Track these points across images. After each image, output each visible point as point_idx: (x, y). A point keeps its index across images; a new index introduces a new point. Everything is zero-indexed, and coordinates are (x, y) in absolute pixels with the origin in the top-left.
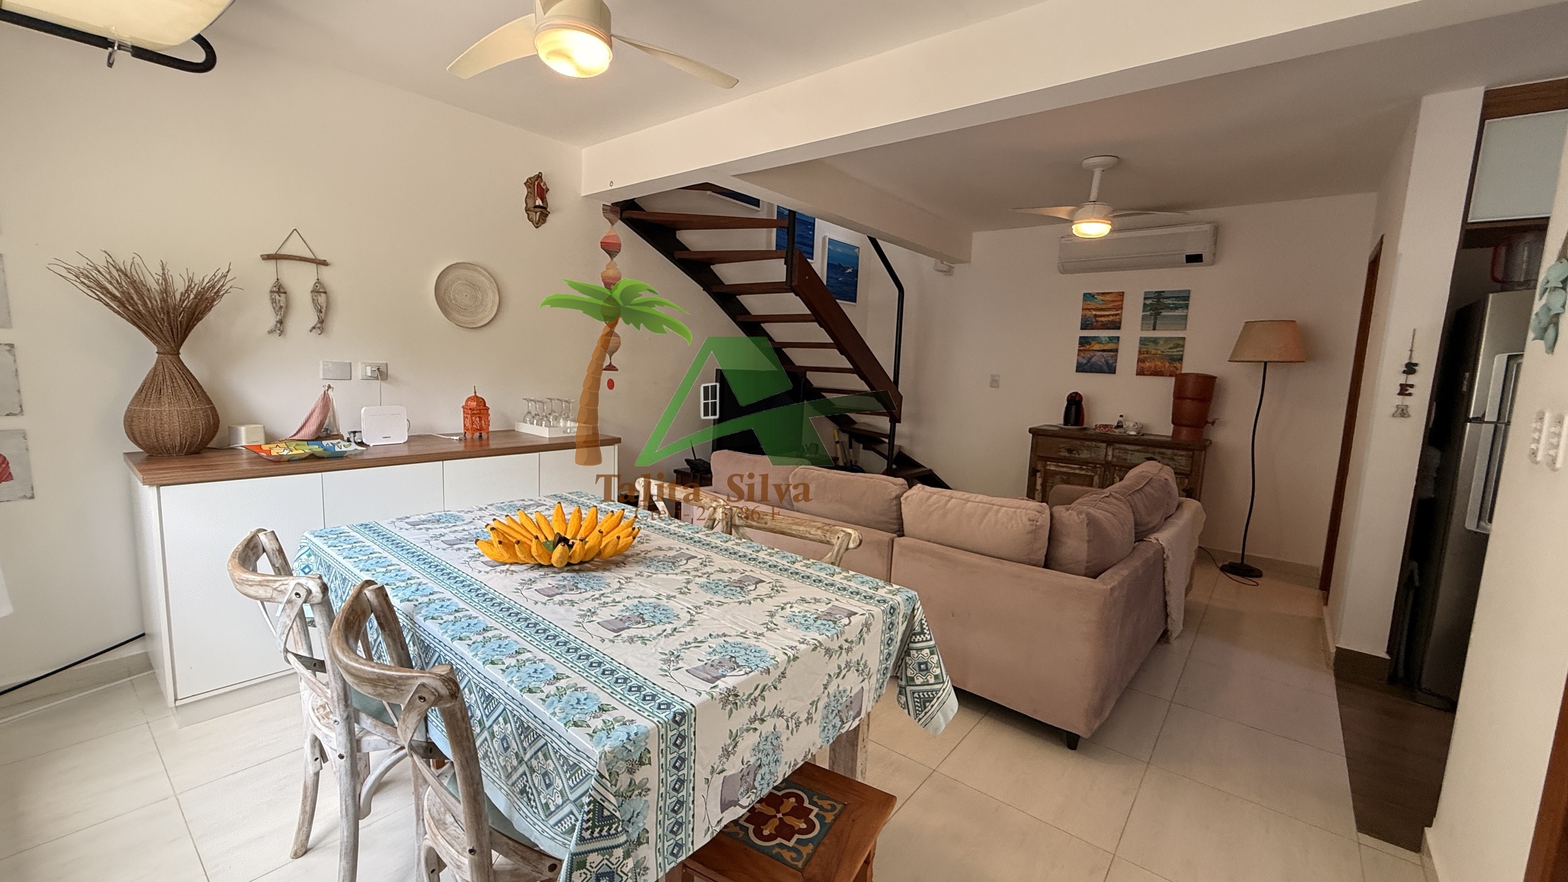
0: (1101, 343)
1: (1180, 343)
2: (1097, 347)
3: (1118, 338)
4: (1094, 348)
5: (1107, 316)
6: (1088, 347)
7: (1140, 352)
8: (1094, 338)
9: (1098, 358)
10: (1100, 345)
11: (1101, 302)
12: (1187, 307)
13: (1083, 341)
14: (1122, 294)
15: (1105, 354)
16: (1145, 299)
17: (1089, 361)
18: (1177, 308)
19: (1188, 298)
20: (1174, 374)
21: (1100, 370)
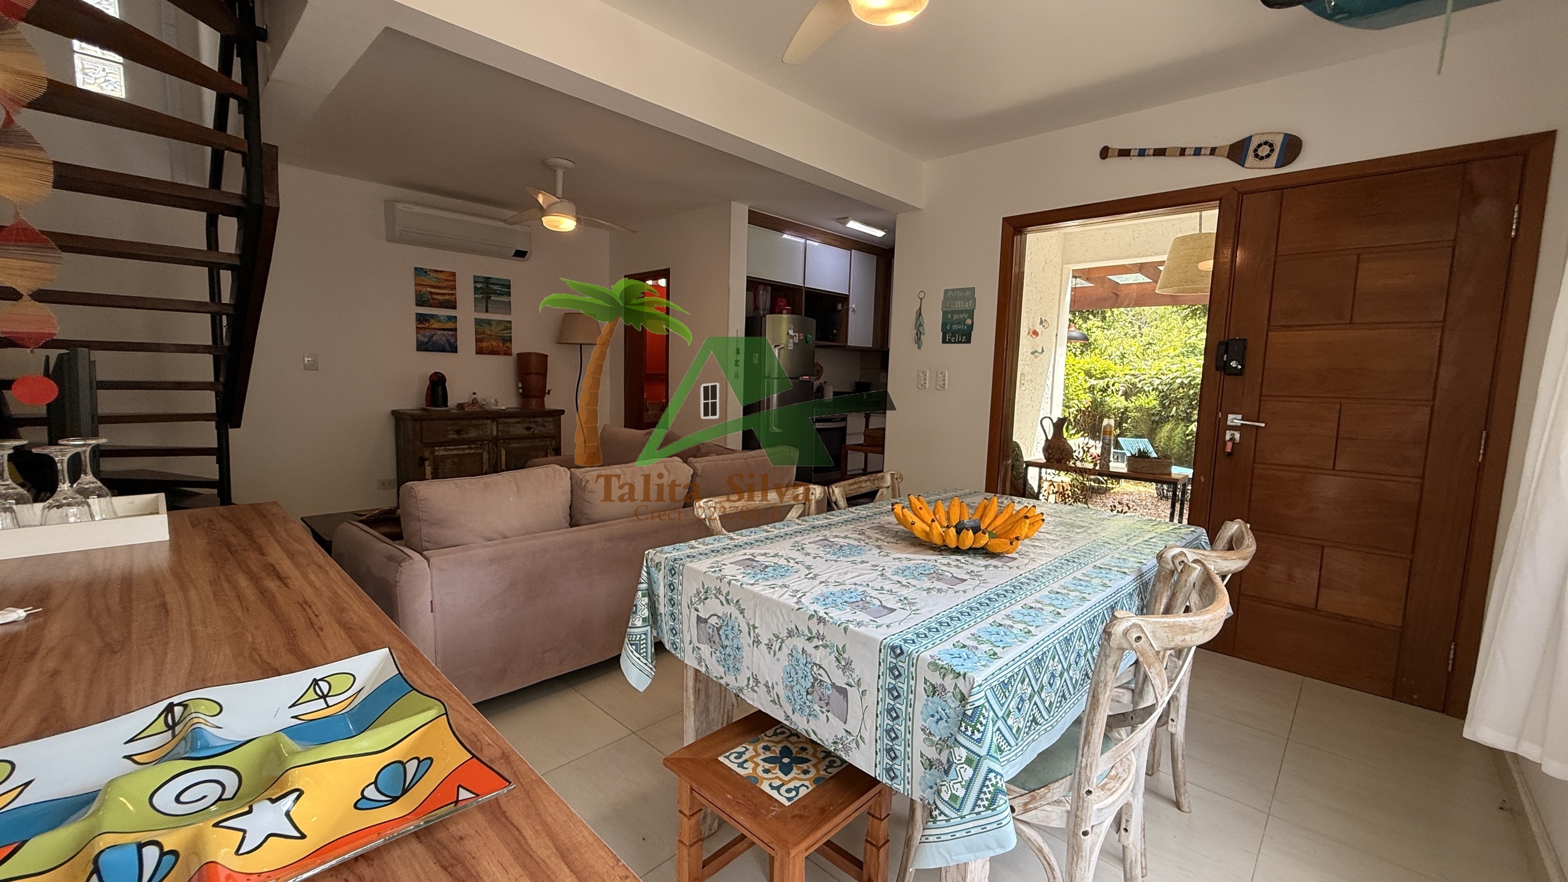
0: (439, 321)
1: (508, 326)
2: (436, 325)
3: (456, 317)
4: (433, 326)
5: (442, 294)
6: (427, 325)
7: (476, 332)
8: (432, 316)
9: (439, 337)
10: (440, 324)
11: (434, 280)
12: (509, 294)
13: (421, 319)
14: (454, 274)
15: (446, 332)
16: (475, 282)
17: (431, 340)
18: (502, 294)
19: (509, 287)
20: (508, 353)
21: (442, 349)
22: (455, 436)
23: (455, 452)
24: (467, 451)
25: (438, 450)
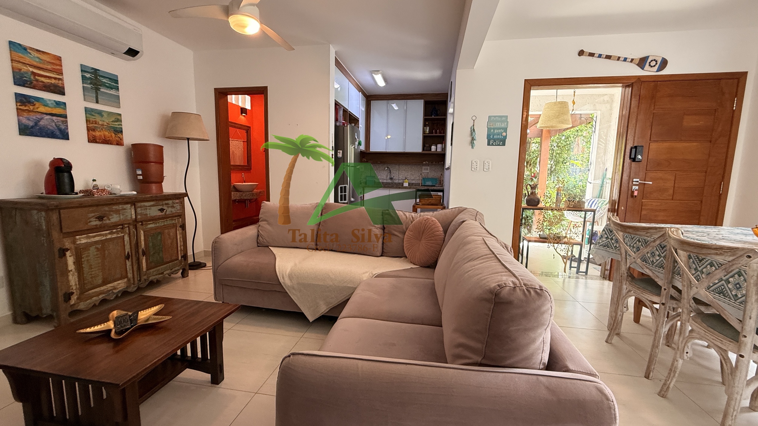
0: (46, 105)
1: (118, 118)
2: (42, 109)
3: (64, 103)
4: (39, 110)
5: (48, 79)
6: (32, 108)
7: (87, 121)
8: (38, 99)
9: (46, 121)
10: (47, 108)
11: (37, 60)
12: (117, 89)
13: (22, 100)
14: (59, 58)
15: (54, 118)
17: (36, 124)
18: (111, 88)
19: (116, 82)
20: (119, 143)
21: (51, 135)
22: (98, 223)
23: (97, 239)
24: (109, 236)
25: (80, 238)
